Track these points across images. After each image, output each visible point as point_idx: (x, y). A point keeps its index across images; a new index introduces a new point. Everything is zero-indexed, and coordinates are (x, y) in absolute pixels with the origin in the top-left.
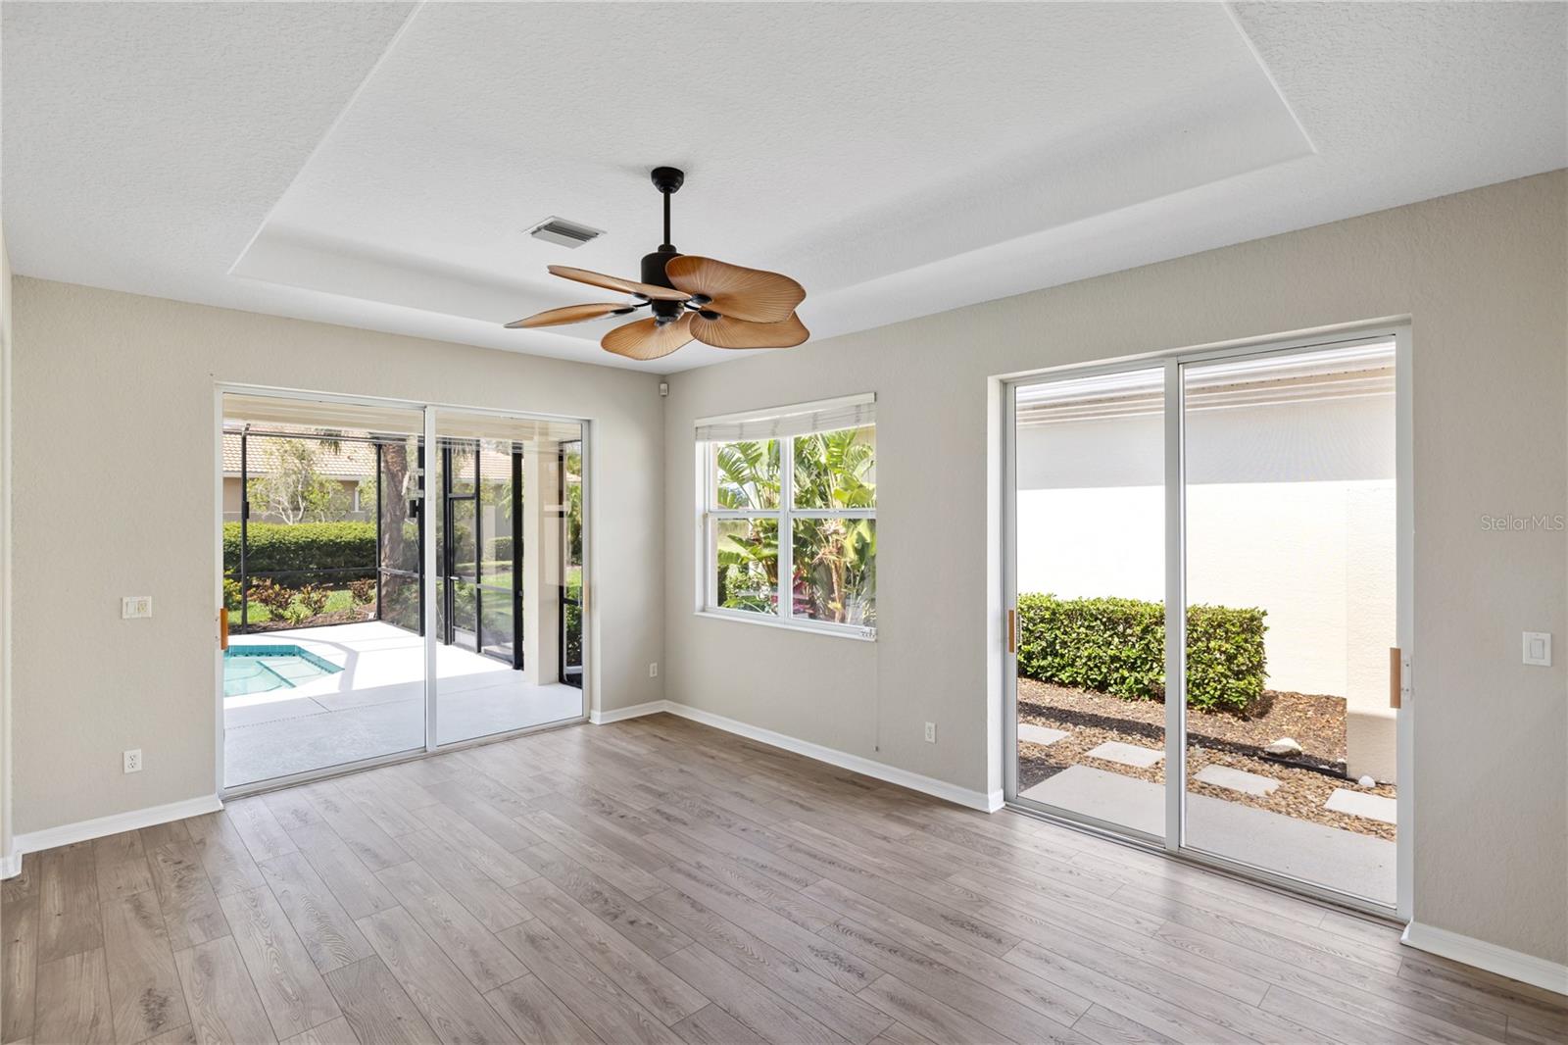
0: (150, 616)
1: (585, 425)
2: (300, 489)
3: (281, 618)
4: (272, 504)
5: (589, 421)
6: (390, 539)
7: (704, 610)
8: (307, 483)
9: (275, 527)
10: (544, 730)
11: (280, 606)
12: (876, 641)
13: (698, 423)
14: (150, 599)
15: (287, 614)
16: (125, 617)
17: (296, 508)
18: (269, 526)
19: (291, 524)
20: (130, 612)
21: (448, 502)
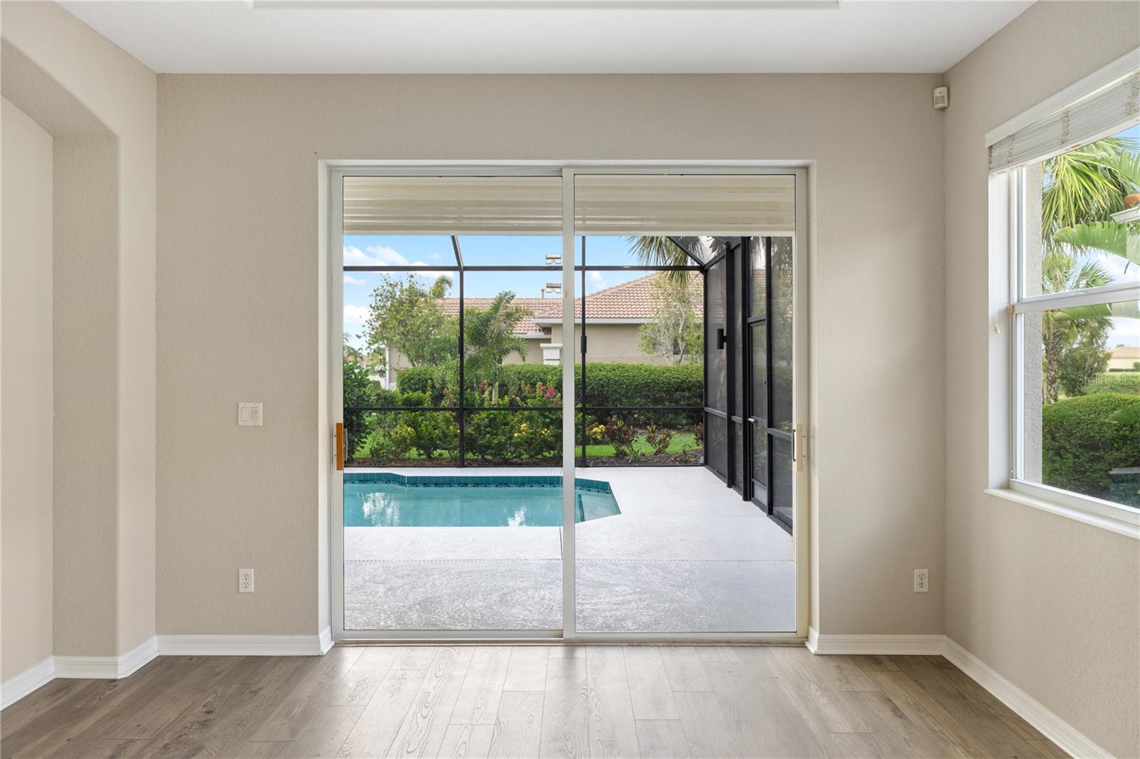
0: (261, 424)
3: (624, 454)
4: (658, 346)
7: (1007, 485)
11: (623, 442)
14: (261, 406)
15: (628, 451)
16: (240, 423)
17: (677, 351)
20: (245, 418)
21: (747, 328)
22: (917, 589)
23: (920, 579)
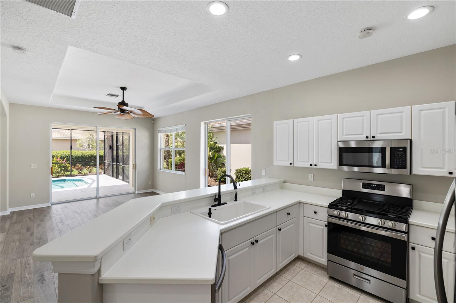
0: (36, 167)
1: (135, 130)
2: (90, 142)
3: (81, 173)
4: (83, 146)
5: (136, 129)
6: (108, 155)
7: (160, 169)
8: (92, 141)
9: (83, 152)
10: (124, 194)
11: (81, 170)
12: (185, 175)
13: (159, 129)
14: (36, 164)
15: (82, 172)
16: (31, 167)
17: (89, 147)
18: (82, 151)
19: (88, 151)
20: (32, 167)
21: (117, 146)
22: (150, 183)
23: (150, 182)
